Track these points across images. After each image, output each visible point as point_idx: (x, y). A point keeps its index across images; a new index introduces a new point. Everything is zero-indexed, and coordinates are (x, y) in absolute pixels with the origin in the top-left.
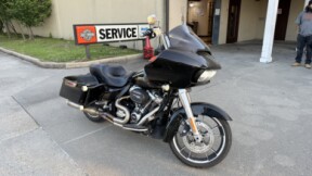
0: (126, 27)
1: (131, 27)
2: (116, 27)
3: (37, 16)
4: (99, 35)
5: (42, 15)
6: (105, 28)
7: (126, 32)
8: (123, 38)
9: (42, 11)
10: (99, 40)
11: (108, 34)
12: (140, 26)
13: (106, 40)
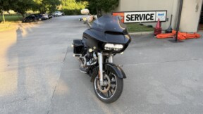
0: (146, 13)
1: (150, 13)
2: (138, 13)
3: (110, 6)
4: (126, 18)
5: (113, 6)
6: (130, 14)
7: (145, 17)
8: (143, 21)
9: (114, 3)
10: (125, 21)
11: (132, 18)
12: (158, 13)
13: (130, 21)
